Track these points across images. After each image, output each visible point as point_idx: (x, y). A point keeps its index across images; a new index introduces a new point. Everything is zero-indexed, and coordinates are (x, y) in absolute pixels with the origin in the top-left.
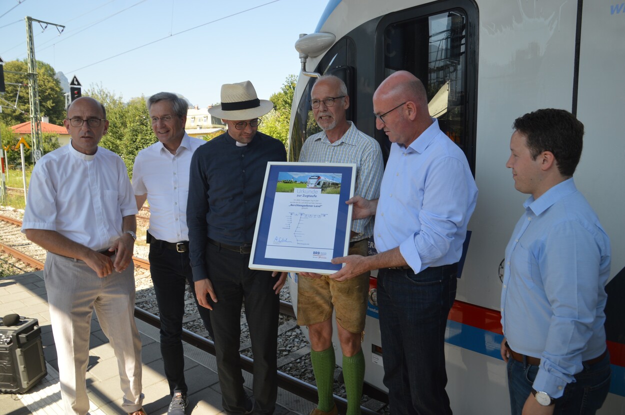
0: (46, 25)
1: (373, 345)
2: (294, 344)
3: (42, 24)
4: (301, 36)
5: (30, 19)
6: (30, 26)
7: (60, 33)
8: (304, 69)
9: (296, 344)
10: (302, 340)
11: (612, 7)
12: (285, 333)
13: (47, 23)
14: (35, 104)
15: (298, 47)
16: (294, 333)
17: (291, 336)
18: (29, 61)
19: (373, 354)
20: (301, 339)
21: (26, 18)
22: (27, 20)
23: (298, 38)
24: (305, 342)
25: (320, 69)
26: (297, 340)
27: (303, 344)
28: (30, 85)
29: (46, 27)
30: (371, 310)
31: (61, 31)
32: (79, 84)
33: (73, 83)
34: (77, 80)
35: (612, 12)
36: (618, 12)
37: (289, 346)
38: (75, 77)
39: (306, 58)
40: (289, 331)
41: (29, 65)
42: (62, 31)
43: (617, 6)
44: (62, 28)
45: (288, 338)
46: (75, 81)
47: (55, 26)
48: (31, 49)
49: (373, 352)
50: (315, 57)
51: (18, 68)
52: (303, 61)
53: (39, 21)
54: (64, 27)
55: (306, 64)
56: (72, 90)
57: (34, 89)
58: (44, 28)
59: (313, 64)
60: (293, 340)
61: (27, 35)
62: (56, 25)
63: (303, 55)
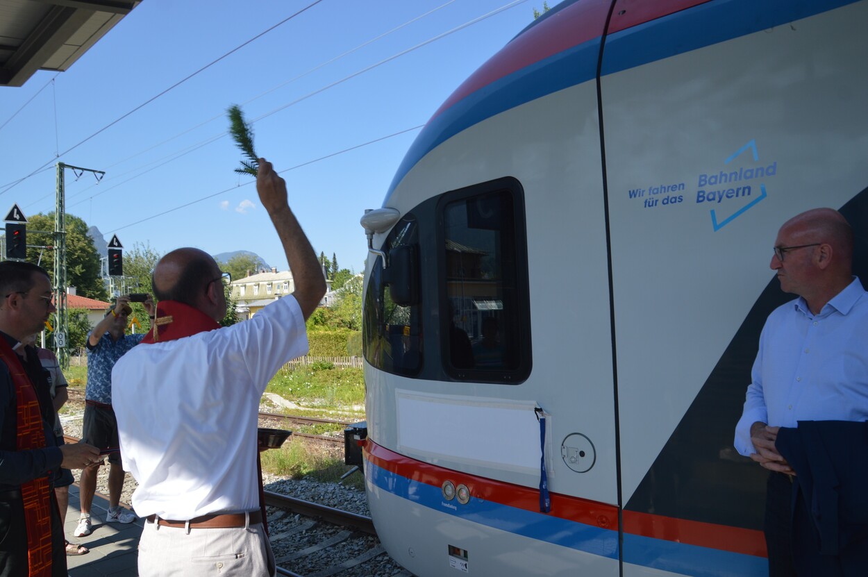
0: (81, 171)
1: (449, 546)
2: (385, 571)
3: (76, 170)
4: (366, 211)
5: (62, 166)
6: (61, 174)
7: (99, 181)
8: (371, 246)
9: (387, 570)
10: (396, 566)
11: (630, 192)
12: (376, 557)
13: (83, 169)
14: (61, 271)
15: (363, 223)
16: (386, 558)
17: (382, 561)
18: (57, 216)
19: (450, 557)
20: (394, 564)
21: (57, 164)
22: (58, 166)
23: (363, 214)
24: (399, 568)
25: (386, 247)
26: (389, 566)
27: (396, 571)
28: (56, 247)
29: (81, 174)
30: (445, 505)
31: (99, 179)
32: (120, 245)
33: (111, 244)
34: (117, 241)
35: (631, 197)
36: (635, 196)
37: (379, 573)
38: (115, 237)
39: (372, 234)
40: (380, 555)
41: (57, 222)
42: (101, 178)
43: (634, 191)
44: (101, 175)
45: (378, 564)
46: (115, 242)
47: (92, 173)
48: (61, 202)
49: (450, 554)
50: (382, 233)
51: (41, 224)
52: (370, 237)
53: (73, 168)
54: (103, 173)
55: (373, 240)
56: (111, 253)
57: (61, 252)
58: (78, 175)
59: (379, 241)
60: (384, 567)
61: (56, 185)
62: (94, 171)
63: (370, 231)
